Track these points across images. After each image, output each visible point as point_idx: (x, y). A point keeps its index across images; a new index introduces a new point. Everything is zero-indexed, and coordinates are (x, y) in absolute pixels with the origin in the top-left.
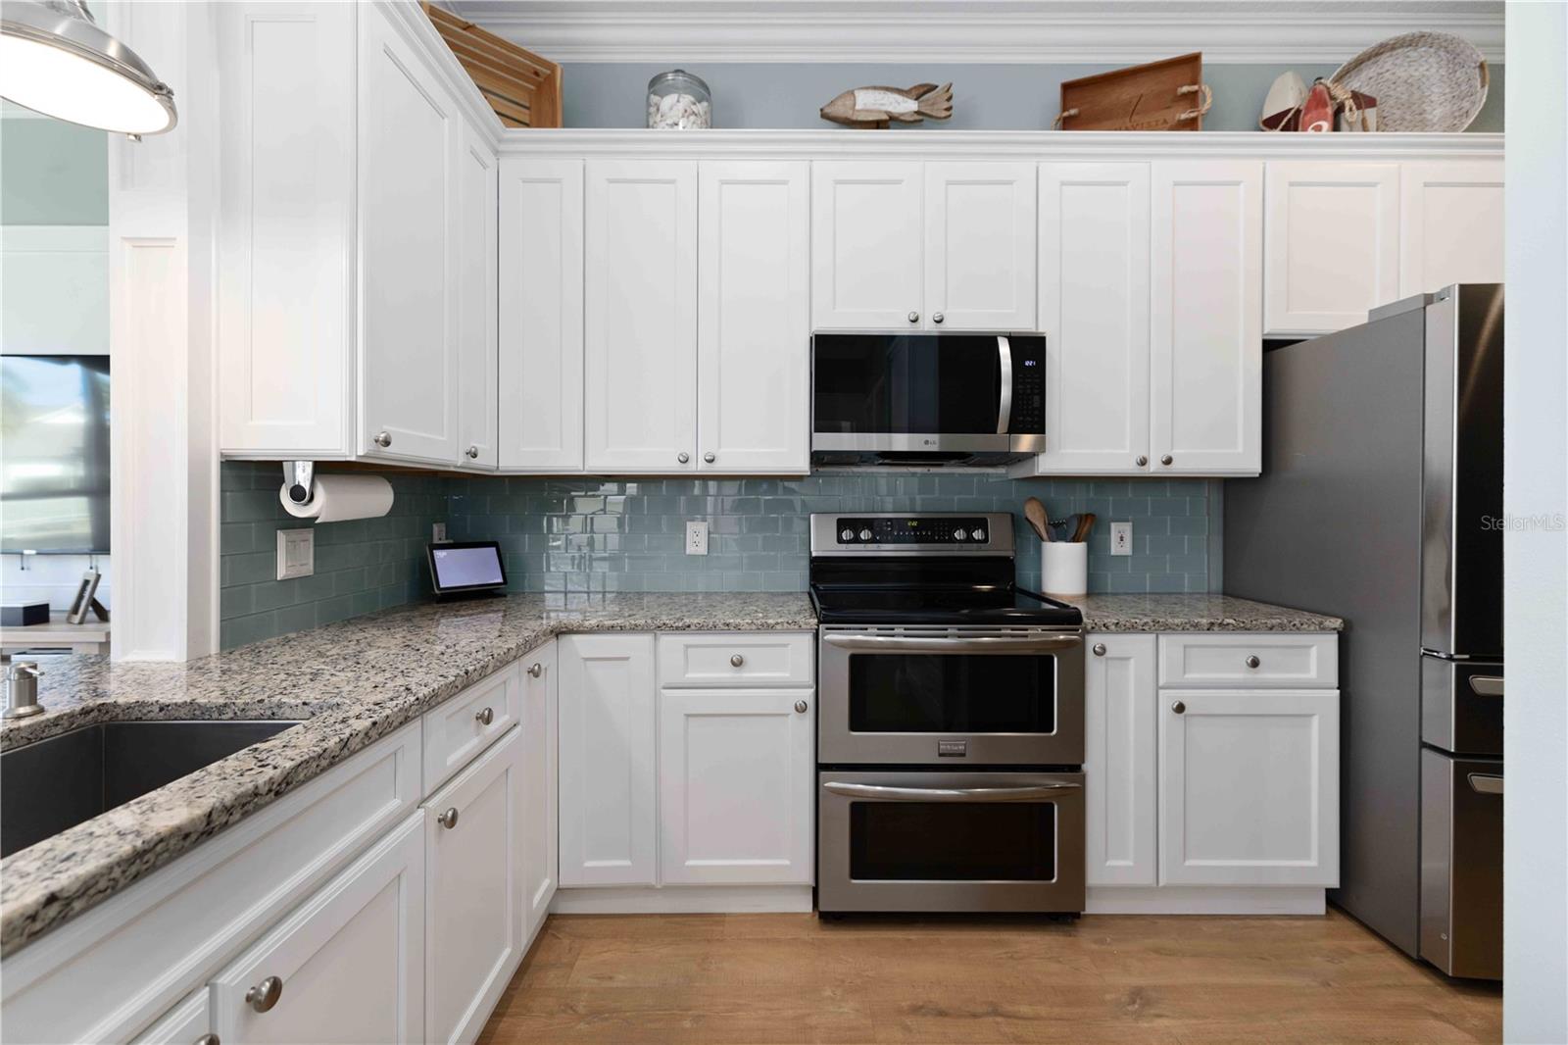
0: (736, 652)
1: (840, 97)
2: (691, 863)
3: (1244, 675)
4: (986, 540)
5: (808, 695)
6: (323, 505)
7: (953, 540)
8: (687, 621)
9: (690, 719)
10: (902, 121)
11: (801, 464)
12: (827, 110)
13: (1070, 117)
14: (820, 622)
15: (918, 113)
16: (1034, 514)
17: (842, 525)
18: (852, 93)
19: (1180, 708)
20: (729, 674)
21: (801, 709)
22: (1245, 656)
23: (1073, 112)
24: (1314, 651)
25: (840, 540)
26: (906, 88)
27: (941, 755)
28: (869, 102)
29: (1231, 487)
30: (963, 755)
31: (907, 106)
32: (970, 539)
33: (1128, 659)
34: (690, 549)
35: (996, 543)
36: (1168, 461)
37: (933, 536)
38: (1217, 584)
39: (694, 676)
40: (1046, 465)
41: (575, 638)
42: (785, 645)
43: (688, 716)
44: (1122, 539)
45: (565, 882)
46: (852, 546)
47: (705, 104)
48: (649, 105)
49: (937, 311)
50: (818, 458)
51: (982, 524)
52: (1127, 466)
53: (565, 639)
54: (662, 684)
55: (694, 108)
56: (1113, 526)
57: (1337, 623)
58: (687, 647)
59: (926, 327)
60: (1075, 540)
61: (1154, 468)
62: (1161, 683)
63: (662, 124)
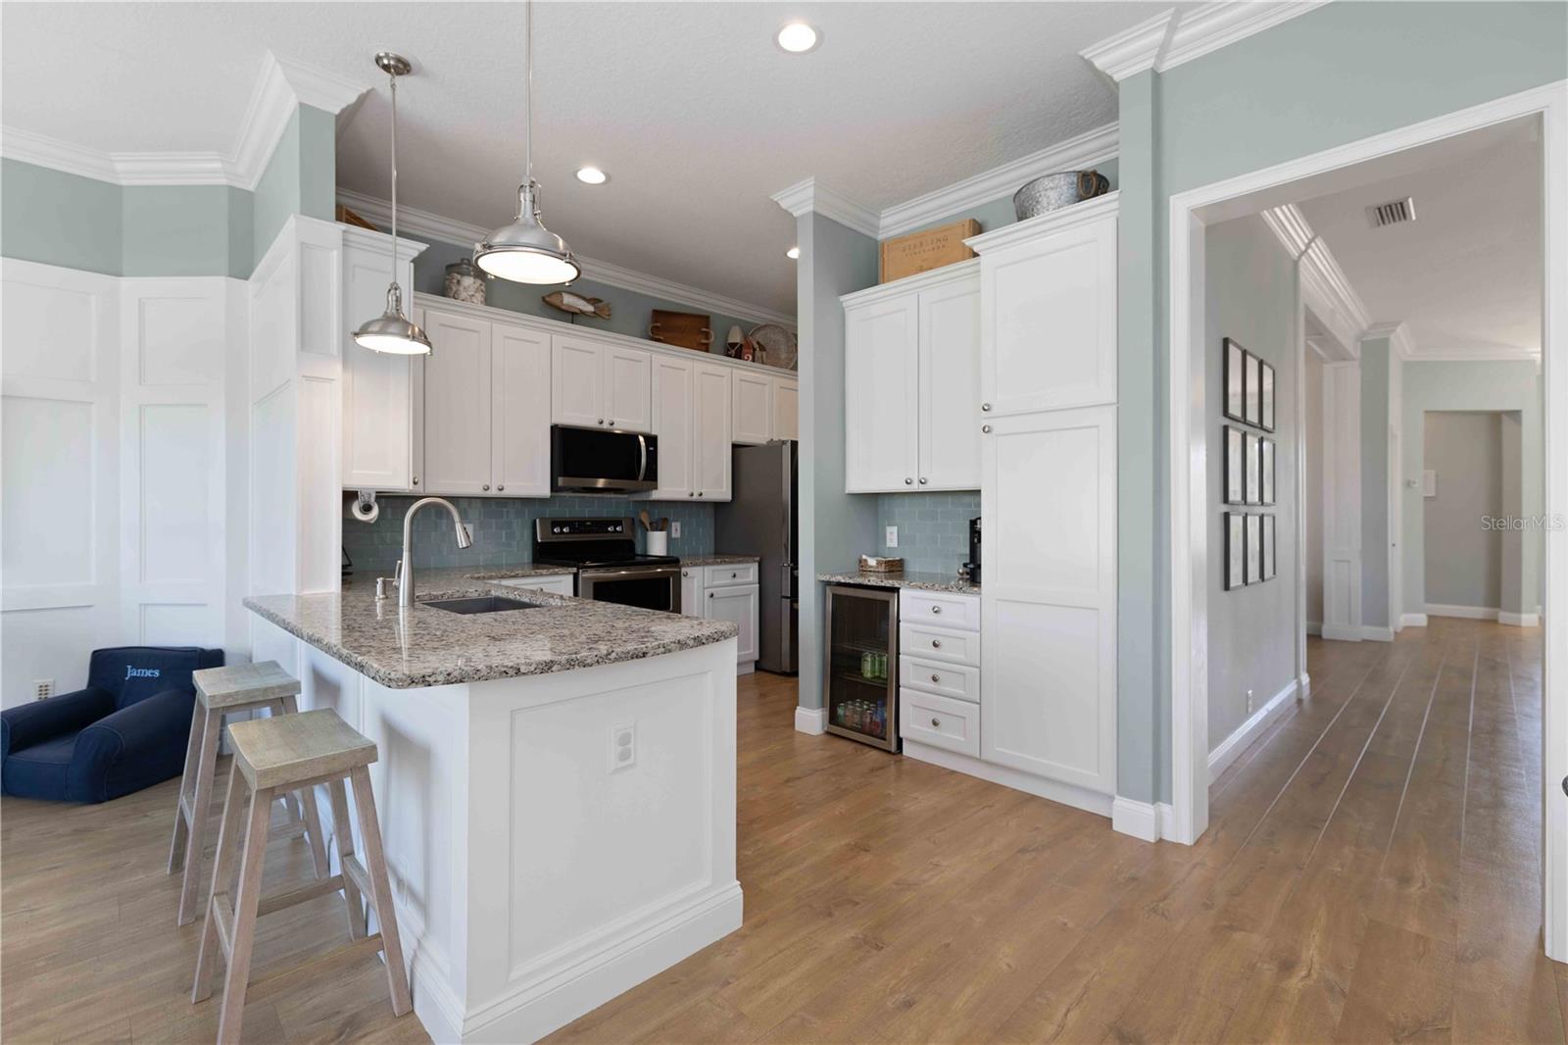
1: (553, 294)
3: (730, 581)
4: (622, 531)
7: (608, 531)
10: (585, 315)
11: (543, 492)
12: (547, 299)
13: (657, 327)
14: (577, 569)
15: (594, 313)
16: (645, 519)
18: (560, 293)
19: (712, 595)
22: (731, 573)
23: (659, 324)
24: (752, 570)
25: (554, 533)
26: (588, 297)
28: (570, 302)
29: (718, 506)
31: (590, 308)
32: (615, 531)
33: (694, 576)
35: (626, 532)
36: (701, 495)
37: (598, 529)
38: (712, 551)
40: (656, 495)
42: (560, 582)
44: (675, 529)
46: (558, 536)
49: (610, 419)
50: (556, 489)
51: (620, 523)
52: (685, 497)
56: (673, 524)
57: (758, 559)
59: (605, 426)
60: (661, 530)
61: (695, 497)
62: (706, 585)
63: (464, 295)
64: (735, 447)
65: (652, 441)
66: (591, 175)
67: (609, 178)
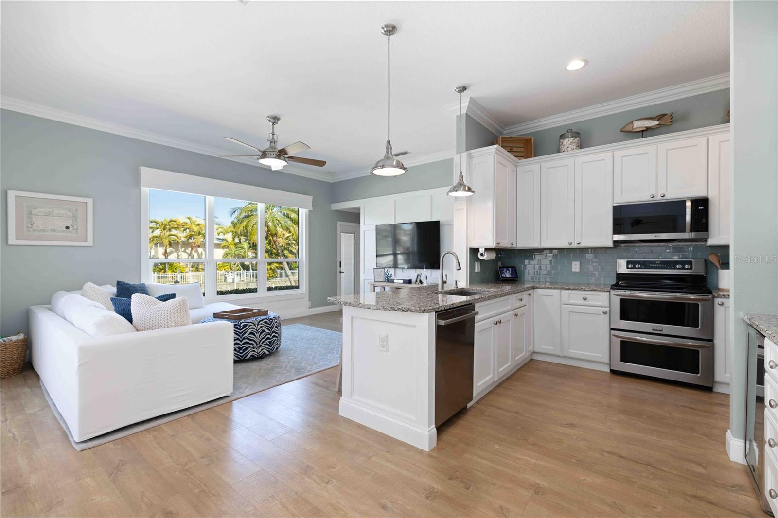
0: (585, 296)
1: (627, 125)
2: (570, 351)
4: (691, 269)
5: (607, 309)
6: (486, 257)
7: (676, 268)
8: (570, 287)
9: (571, 313)
10: (653, 128)
11: (611, 244)
12: (624, 129)
14: (611, 289)
15: (659, 125)
17: (628, 263)
18: (632, 122)
20: (582, 302)
21: (605, 313)
25: (628, 268)
26: (654, 117)
27: (653, 330)
28: (639, 125)
30: (662, 331)
31: (654, 123)
32: (684, 268)
34: (574, 270)
35: (696, 269)
37: (667, 267)
39: (571, 302)
41: (539, 290)
42: (600, 295)
45: (536, 350)
46: (633, 270)
47: (578, 138)
48: (560, 142)
49: (662, 193)
50: (615, 242)
53: (535, 289)
54: (562, 303)
55: (574, 141)
58: (570, 294)
59: (658, 199)
63: (564, 148)
66: (575, 65)
67: (587, 62)
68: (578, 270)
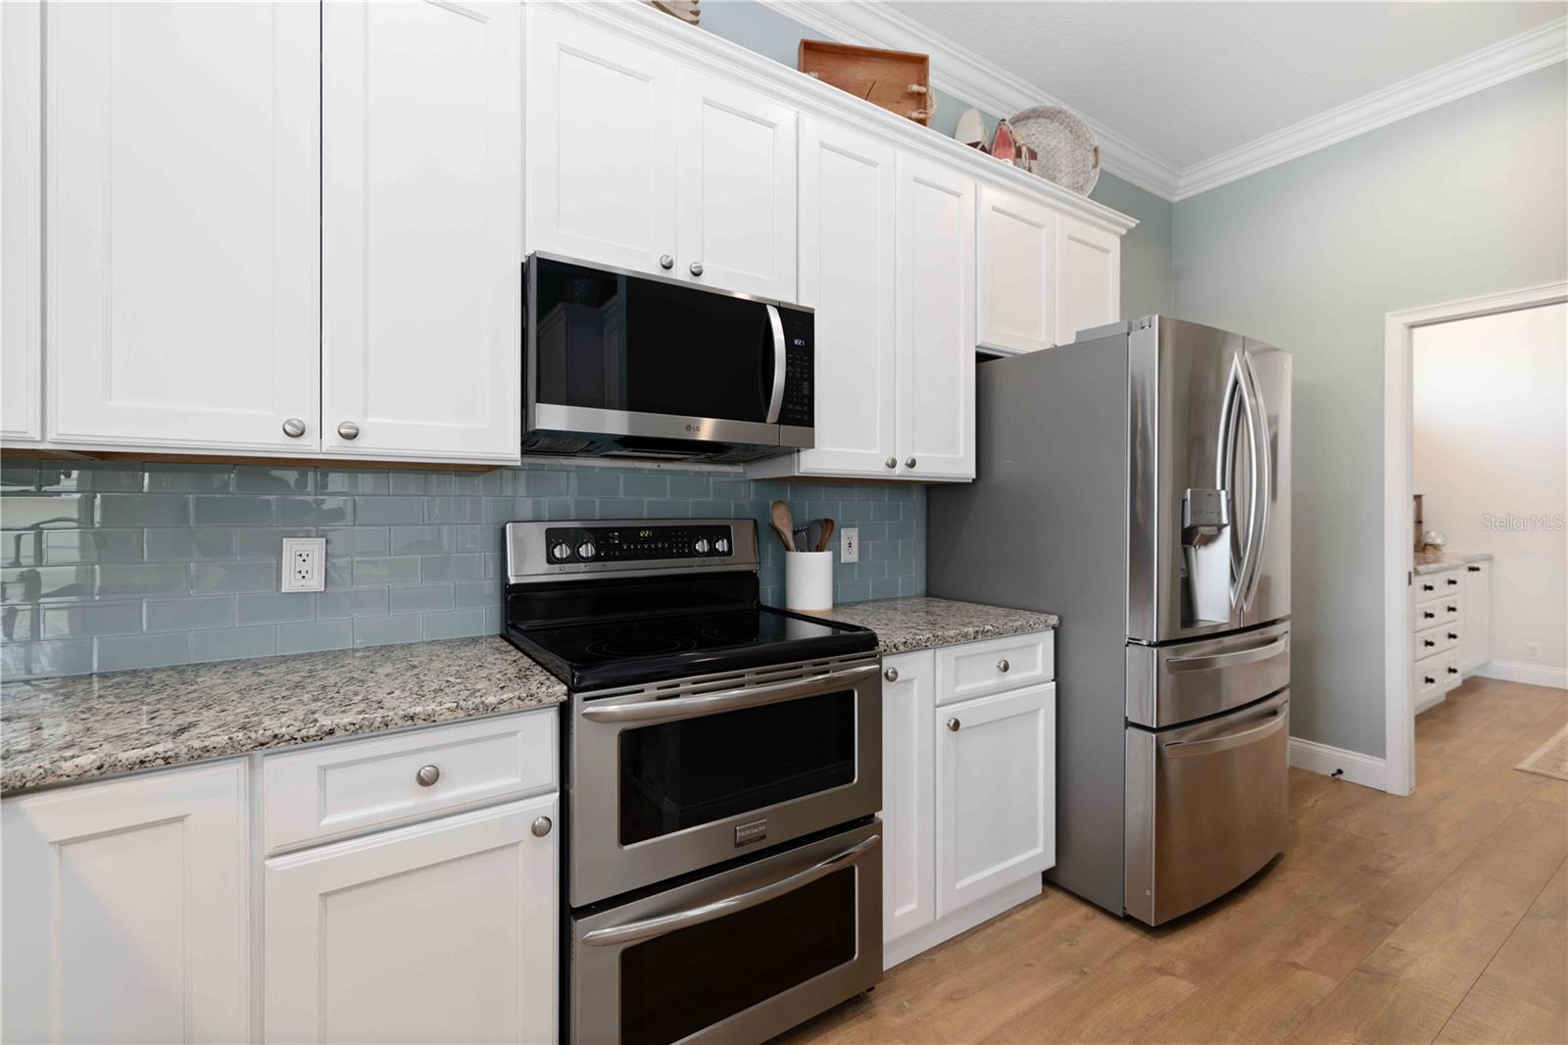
0: (423, 762)
3: (993, 680)
4: (729, 553)
5: (548, 805)
7: (694, 554)
8: (326, 722)
11: (507, 447)
14: (571, 691)
16: (783, 522)
17: (553, 537)
19: (956, 726)
20: (415, 801)
21: (537, 831)
22: (995, 661)
24: (1040, 647)
25: (551, 559)
27: (738, 845)
32: (713, 552)
33: (911, 680)
34: (290, 583)
35: (738, 554)
36: (912, 464)
37: (671, 547)
38: (921, 587)
39: (338, 819)
40: (810, 463)
42: (513, 734)
43: (326, 895)
44: (850, 545)
46: (568, 567)
50: (534, 442)
51: (723, 532)
52: (876, 469)
54: (270, 846)
56: (843, 531)
57: (1054, 620)
58: (325, 768)
60: (819, 549)
61: (900, 472)
62: (938, 701)
64: (982, 358)
65: (800, 323)
68: (315, 583)
